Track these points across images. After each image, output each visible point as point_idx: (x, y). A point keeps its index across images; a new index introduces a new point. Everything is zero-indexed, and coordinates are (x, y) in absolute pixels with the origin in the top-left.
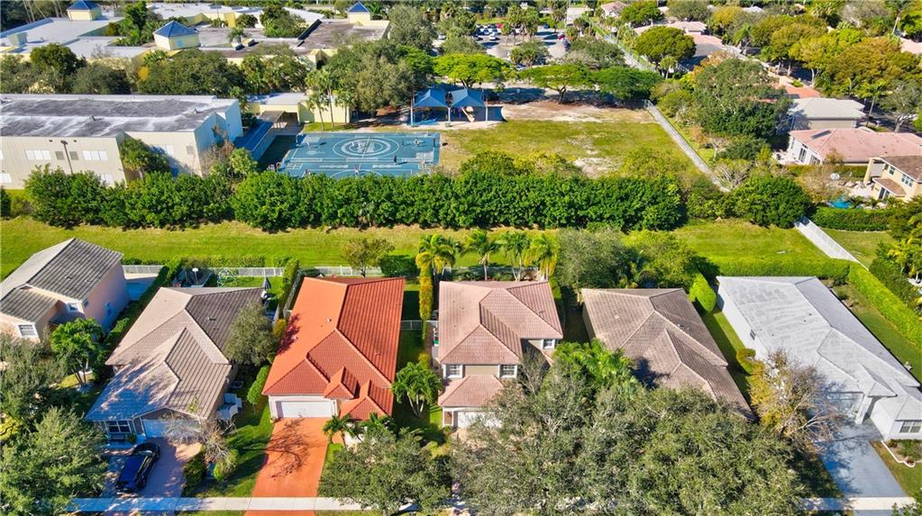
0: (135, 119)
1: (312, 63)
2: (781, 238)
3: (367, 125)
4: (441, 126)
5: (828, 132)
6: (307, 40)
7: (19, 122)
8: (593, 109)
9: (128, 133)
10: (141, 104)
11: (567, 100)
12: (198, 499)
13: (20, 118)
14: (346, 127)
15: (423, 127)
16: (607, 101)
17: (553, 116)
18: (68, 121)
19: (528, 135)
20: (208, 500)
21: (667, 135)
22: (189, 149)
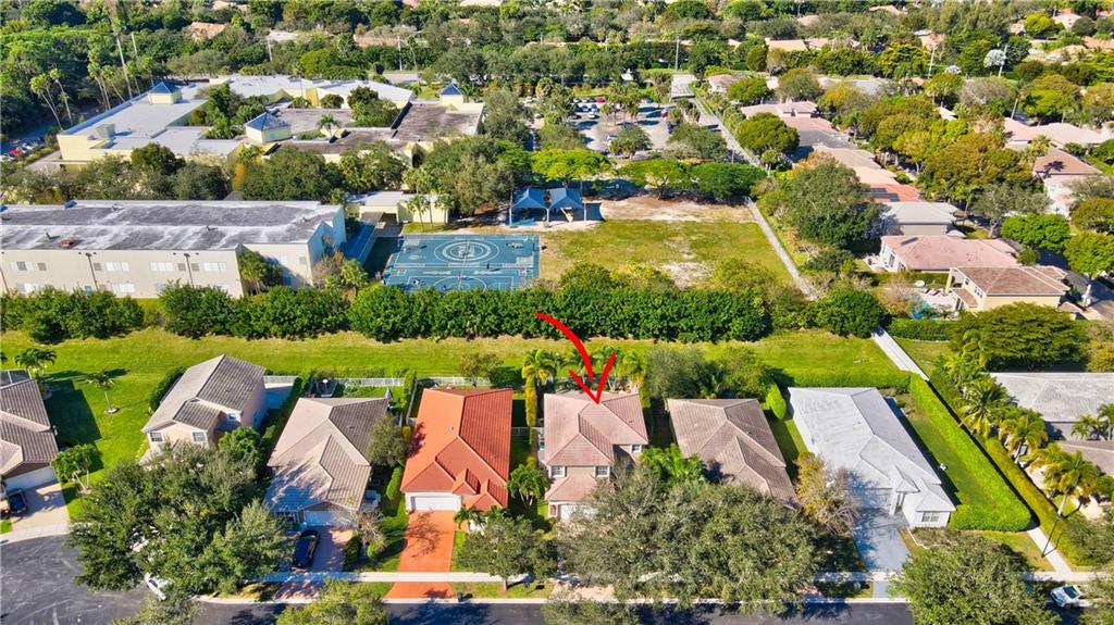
0: (247, 229)
1: (407, 158)
2: (857, 348)
3: (465, 225)
4: (540, 226)
5: (915, 239)
6: (399, 129)
7: (138, 233)
8: (692, 206)
9: (246, 245)
10: (249, 211)
11: (667, 195)
12: (356, 573)
13: (138, 228)
14: (446, 227)
15: (522, 228)
16: (708, 198)
17: (652, 214)
18: (184, 231)
19: (625, 237)
20: (363, 574)
21: (764, 237)
22: (302, 260)
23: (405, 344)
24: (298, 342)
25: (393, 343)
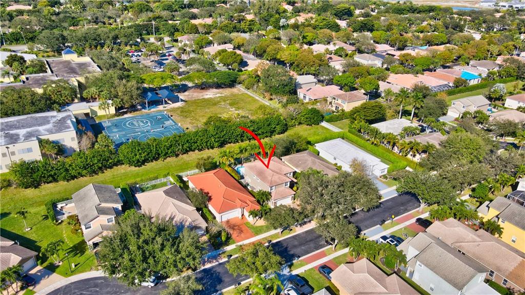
0: (28, 130)
2: (317, 128)
3: (126, 113)
4: (161, 107)
5: (311, 89)
8: (215, 90)
9: (40, 137)
11: (203, 87)
15: (152, 110)
16: (218, 86)
17: (203, 96)
19: (202, 106)
20: (225, 248)
21: (253, 97)
22: (73, 139)
23: (149, 166)
24: (96, 176)
25: (143, 167)
